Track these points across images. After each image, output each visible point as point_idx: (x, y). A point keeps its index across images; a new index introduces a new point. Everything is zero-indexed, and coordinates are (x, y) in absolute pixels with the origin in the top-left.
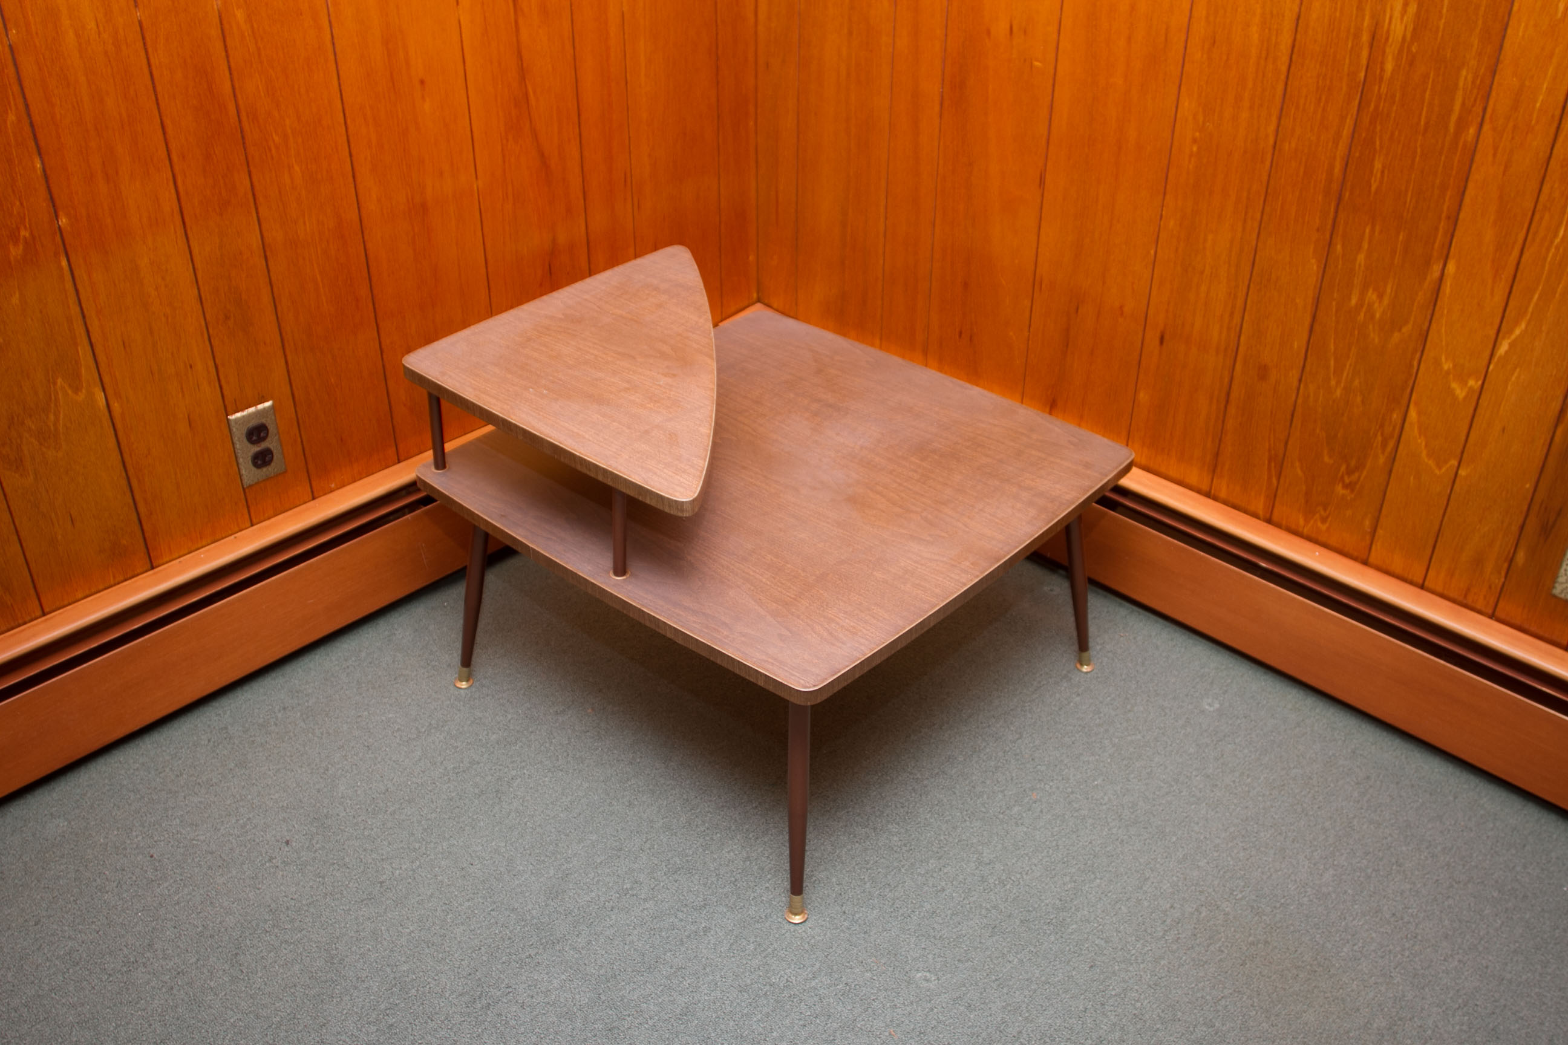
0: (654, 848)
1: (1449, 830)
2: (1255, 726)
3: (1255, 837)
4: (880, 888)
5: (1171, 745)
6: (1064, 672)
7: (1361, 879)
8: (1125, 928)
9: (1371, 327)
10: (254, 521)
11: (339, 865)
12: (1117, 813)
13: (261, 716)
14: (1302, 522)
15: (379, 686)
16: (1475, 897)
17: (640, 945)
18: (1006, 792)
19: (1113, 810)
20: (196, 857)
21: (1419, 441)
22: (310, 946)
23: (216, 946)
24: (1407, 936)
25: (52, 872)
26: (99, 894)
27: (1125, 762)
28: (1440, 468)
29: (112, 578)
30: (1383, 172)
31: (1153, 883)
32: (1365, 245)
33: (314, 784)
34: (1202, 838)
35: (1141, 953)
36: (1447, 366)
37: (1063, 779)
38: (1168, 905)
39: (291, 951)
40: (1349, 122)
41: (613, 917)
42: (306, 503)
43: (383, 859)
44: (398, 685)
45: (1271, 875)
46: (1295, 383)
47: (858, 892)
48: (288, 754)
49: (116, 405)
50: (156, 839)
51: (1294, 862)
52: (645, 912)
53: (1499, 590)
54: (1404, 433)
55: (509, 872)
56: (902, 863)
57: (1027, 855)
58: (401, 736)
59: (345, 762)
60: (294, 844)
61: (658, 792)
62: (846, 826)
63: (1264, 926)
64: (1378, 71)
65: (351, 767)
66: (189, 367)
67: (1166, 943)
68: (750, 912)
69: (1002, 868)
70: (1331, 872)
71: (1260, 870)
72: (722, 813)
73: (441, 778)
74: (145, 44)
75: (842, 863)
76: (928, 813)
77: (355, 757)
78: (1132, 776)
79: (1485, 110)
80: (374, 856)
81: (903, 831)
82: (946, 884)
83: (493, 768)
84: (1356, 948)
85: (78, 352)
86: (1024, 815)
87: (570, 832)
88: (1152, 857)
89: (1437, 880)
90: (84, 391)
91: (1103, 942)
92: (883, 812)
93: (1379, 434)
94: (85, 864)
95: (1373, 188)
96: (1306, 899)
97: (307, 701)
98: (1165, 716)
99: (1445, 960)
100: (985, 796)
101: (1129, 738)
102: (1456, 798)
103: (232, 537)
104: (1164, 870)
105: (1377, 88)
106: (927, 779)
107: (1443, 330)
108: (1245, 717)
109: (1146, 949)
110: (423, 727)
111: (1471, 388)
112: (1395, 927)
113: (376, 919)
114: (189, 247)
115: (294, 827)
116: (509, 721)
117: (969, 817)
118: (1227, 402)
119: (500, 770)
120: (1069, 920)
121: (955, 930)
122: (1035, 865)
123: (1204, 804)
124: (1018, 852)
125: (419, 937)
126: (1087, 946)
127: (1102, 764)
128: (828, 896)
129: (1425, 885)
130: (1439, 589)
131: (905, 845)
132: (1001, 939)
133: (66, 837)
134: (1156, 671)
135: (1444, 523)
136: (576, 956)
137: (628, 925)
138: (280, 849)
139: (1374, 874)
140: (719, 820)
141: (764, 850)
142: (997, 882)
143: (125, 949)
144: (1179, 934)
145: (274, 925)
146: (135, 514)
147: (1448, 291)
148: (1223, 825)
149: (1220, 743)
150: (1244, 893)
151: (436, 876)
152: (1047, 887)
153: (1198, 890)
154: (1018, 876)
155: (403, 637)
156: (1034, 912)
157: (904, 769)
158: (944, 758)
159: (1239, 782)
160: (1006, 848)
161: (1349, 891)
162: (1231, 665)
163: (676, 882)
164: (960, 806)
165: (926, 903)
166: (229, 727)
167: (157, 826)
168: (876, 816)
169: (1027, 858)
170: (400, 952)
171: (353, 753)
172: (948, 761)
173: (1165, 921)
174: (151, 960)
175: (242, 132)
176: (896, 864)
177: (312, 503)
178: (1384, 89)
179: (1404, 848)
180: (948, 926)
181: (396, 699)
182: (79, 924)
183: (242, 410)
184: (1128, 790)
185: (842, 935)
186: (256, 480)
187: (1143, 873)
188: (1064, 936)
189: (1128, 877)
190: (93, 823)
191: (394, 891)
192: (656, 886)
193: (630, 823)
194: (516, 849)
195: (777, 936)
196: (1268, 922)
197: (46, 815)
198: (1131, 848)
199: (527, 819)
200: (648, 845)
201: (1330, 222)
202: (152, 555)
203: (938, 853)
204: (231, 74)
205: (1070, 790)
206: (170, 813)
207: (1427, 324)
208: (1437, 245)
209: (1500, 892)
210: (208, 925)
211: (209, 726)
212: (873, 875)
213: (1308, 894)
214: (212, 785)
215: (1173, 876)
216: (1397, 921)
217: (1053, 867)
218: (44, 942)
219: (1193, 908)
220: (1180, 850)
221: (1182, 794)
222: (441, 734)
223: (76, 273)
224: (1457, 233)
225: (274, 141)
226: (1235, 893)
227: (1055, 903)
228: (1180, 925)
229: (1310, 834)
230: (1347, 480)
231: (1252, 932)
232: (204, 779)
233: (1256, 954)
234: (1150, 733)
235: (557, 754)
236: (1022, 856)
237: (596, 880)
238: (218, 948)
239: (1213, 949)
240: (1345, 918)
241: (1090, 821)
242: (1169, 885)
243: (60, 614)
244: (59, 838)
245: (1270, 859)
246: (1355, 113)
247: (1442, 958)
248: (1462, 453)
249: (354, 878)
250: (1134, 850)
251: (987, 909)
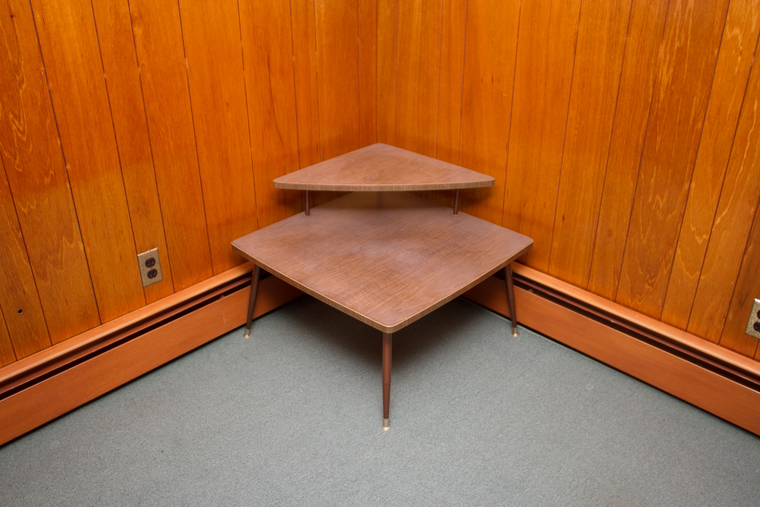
0: (332, 454)
1: (702, 444)
2: (611, 397)
3: (612, 448)
4: (438, 472)
5: (572, 406)
6: (522, 372)
7: (662, 467)
8: (552, 490)
9: (658, 212)
10: (148, 303)
11: (186, 462)
12: (547, 437)
13: (149, 393)
14: (630, 301)
15: (204, 380)
16: (715, 475)
17: (327, 498)
18: (495, 428)
19: (545, 436)
20: (120, 458)
21: (682, 264)
22: (174, 499)
23: (130, 499)
24: (683, 493)
25: (54, 465)
26: (75, 475)
27: (551, 414)
28: (692, 276)
29: (83, 329)
30: (661, 142)
31: (564, 469)
32: (654, 175)
33: (174, 425)
34: (587, 448)
35: (559, 502)
36: (693, 229)
37: (522, 422)
38: (572, 480)
39: (165, 502)
40: (645, 121)
41: (314, 485)
42: (171, 294)
43: (207, 459)
44: (213, 379)
45: (620, 465)
46: (625, 238)
47: (428, 474)
48: (162, 411)
49: (88, 249)
50: (101, 450)
51: (630, 459)
52: (329, 483)
53: (721, 331)
54: (675, 260)
55: (265, 465)
56: (448, 461)
57: (506, 456)
58: (214, 403)
59: (189, 415)
60: (165, 452)
61: (334, 428)
62: (421, 443)
63: (617, 489)
64: (657, 98)
65: (191, 417)
66: (121, 232)
67: (571, 497)
68: (377, 483)
69: (494, 462)
70: (648, 464)
71: (614, 463)
72: (364, 437)
73: (233, 422)
74: (107, 89)
75: (420, 460)
76: (459, 437)
77: (193, 412)
78: (554, 420)
79: (705, 115)
80: (203, 458)
81: (448, 445)
82: (468, 470)
83: (257, 417)
84: (659, 499)
85: (72, 225)
86: (504, 438)
87: (293, 446)
88: (564, 457)
89: (697, 468)
90: (74, 243)
91: (541, 497)
92: (438, 437)
93: (664, 260)
94: (69, 461)
95: (657, 150)
96: (636, 476)
97: (170, 387)
98: (569, 392)
99: (701, 504)
100: (486, 430)
101: (552, 402)
102: (705, 429)
103: (138, 310)
104: (569, 463)
105: (657, 105)
106: (459, 422)
107: (691, 213)
108: (606, 393)
109: (562, 500)
110: (224, 399)
111: (704, 239)
112: (678, 489)
113: (204, 487)
114: (123, 178)
115: (165, 444)
116: (264, 396)
117: (479, 439)
118: (594, 246)
119: (260, 418)
120: (526, 486)
121: (472, 491)
122: (510, 461)
123: (588, 433)
124: (501, 455)
125: (224, 495)
126: (534, 498)
127: (540, 415)
128: (414, 476)
129: (691, 469)
130: (694, 332)
131: (449, 452)
132: (494, 495)
133: (60, 449)
134: (564, 372)
135: (695, 301)
136: (297, 503)
137: (321, 489)
138: (159, 455)
139: (667, 465)
140: (362, 441)
141: (384, 454)
142: (492, 469)
143: (88, 501)
144: (577, 493)
145: (157, 490)
146: (94, 299)
147: (692, 195)
148: (597, 442)
149: (595, 405)
150: (607, 474)
151: (231, 467)
152: (515, 471)
153: (585, 472)
154: (502, 466)
155: (214, 357)
156: (509, 483)
157: (448, 417)
158: (466, 412)
159: (604, 422)
160: (496, 453)
161: (656, 473)
162: (599, 369)
163: (343, 469)
164: (474, 434)
165: (459, 479)
166: (134, 399)
167: (102, 444)
168: (435, 439)
169: (506, 458)
170: (215, 502)
171: (192, 410)
172: (468, 413)
173: (570, 487)
174: (100, 505)
175: (148, 127)
176: (445, 461)
177: (174, 295)
178: (660, 105)
179: (681, 453)
180: (470, 489)
181: (212, 386)
182: (66, 489)
183: (144, 252)
184: (552, 426)
185: (420, 493)
186: (149, 284)
187: (560, 465)
188: (524, 493)
189: (553, 467)
190: (72, 443)
191: (212, 474)
192: (334, 471)
193: (321, 442)
194: (268, 454)
195: (390, 494)
196: (619, 487)
197: (50, 439)
198: (554, 453)
199: (273, 440)
200: (329, 452)
201: (638, 164)
202: (101, 318)
203: (464, 455)
204: (144, 101)
205: (525, 426)
206: (108, 438)
207: (683, 210)
208: (686, 175)
209: (726, 472)
210: (126, 489)
211: (125, 398)
212: (434, 466)
213: (637, 474)
214: (127, 425)
215: (574, 466)
216: (679, 486)
217: (518, 462)
218: (50, 497)
219: (583, 481)
220: (577, 454)
221: (577, 428)
222: (233, 402)
223: (73, 190)
224: (695, 169)
225: (162, 131)
226: (603, 474)
227: (519, 479)
228: (577, 488)
229: (637, 446)
230: (650, 282)
231: (611, 491)
232: (123, 423)
233: (613, 502)
234: (562, 400)
235: (287, 411)
236: (503, 457)
237: (306, 468)
238: (131, 500)
239: (593, 499)
240: (654, 485)
241: (535, 441)
242: (572, 470)
243: (59, 345)
244: (56, 450)
245: (619, 458)
246: (648, 116)
247: (700, 503)
248: (702, 269)
249: (194, 468)
250: (555, 454)
251: (487, 481)
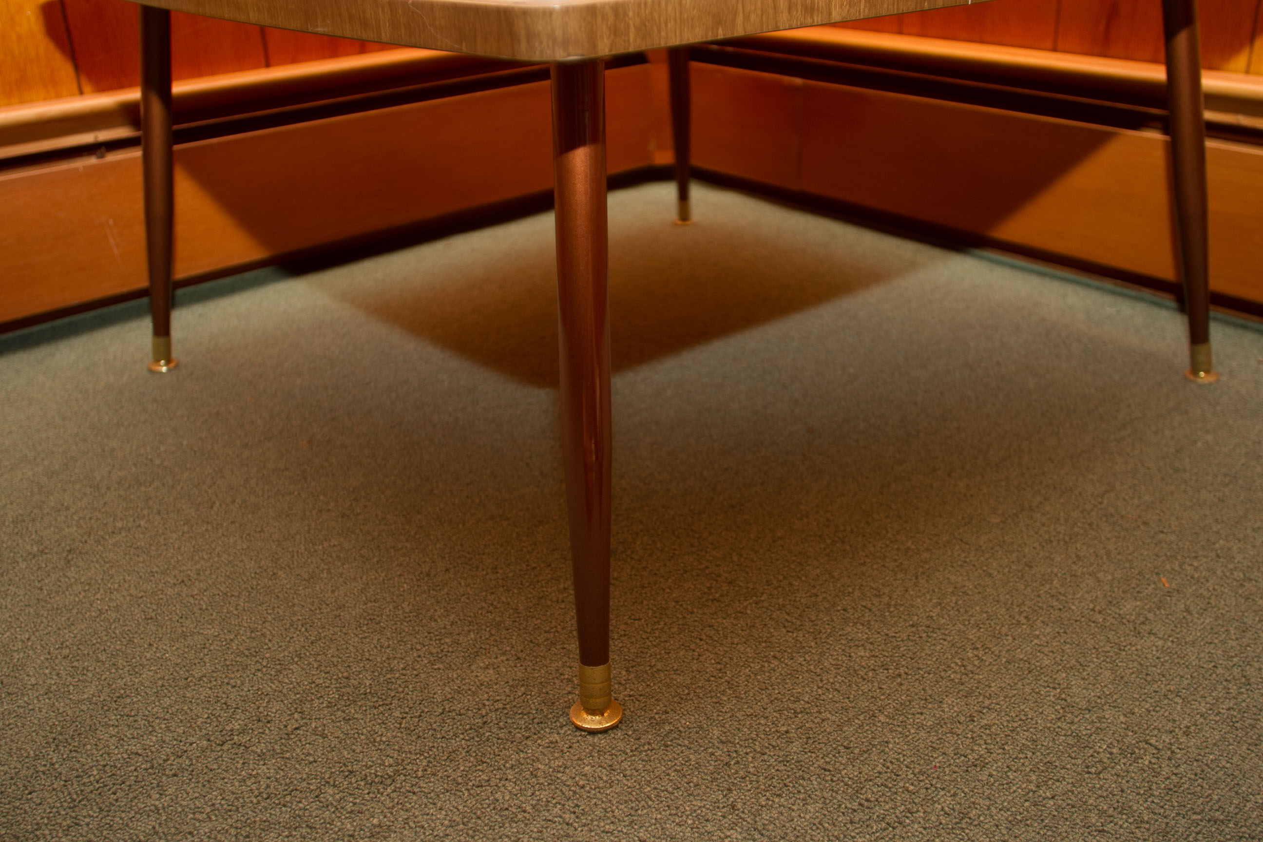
0: (326, 654)
4: (826, 754)
18: (1100, 575)
37: (1219, 557)
41: (171, 790)
47: (772, 761)
56: (879, 703)
57: (1177, 693)
61: (376, 559)
62: (752, 627)
68: (498, 795)
69: (1123, 719)
72: (491, 596)
75: (738, 698)
76: (935, 607)
81: (879, 638)
82: (989, 751)
86: (1150, 615)
87: (171, 620)
92: (834, 604)
100: (1056, 581)
106: (929, 550)
117: (1027, 618)
124: (1154, 687)
128: (698, 765)
131: (885, 666)
140: (482, 608)
142: (1115, 751)
154: (1167, 738)
158: (959, 519)
160: (1121, 678)
164: (1004, 596)
168: (820, 611)
169: (1179, 700)
172: (970, 522)
176: (863, 704)
203: (962, 683)
212: (809, 724)
235: (215, 499)
251: (1101, 813)
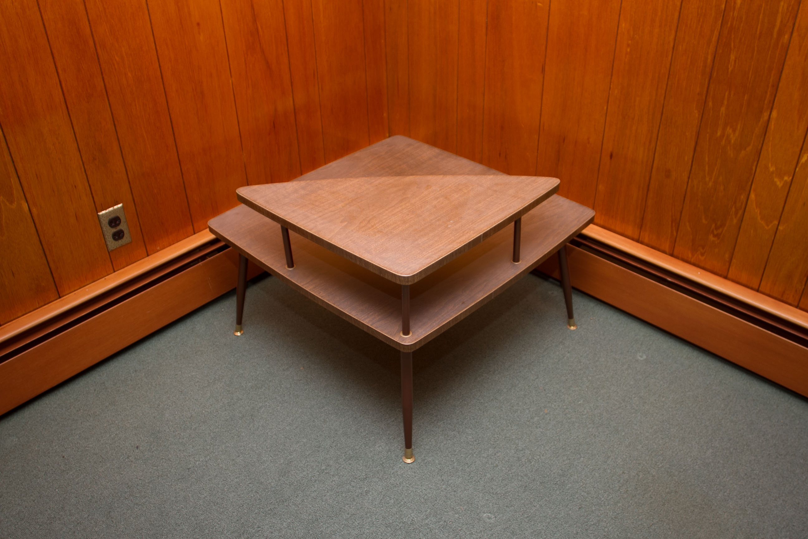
0: (338, 446)
1: (775, 426)
2: (666, 368)
3: (668, 431)
4: (462, 466)
5: (620, 380)
6: (561, 340)
7: (727, 454)
8: (598, 485)
9: (729, 148)
10: (116, 269)
11: (165, 459)
12: (592, 419)
13: (123, 376)
14: (690, 255)
15: (187, 357)
16: (790, 463)
17: (331, 502)
18: (530, 409)
19: (589, 418)
20: (88, 457)
21: (756, 211)
22: (150, 506)
24: (753, 486)
25: (9, 467)
26: (35, 479)
27: (595, 390)
28: (768, 226)
29: (37, 304)
30: (735, 61)
31: (612, 459)
32: (725, 102)
33: (152, 414)
34: (639, 433)
35: (607, 499)
36: (772, 169)
37: (561, 401)
38: (621, 472)
39: (139, 509)
40: (716, 33)
41: (316, 486)
42: (143, 258)
43: (189, 456)
44: (198, 356)
45: (678, 453)
46: (686, 180)
47: (450, 468)
48: (138, 397)
49: (34, 210)
50: (66, 447)
51: (690, 445)
52: (333, 482)
53: (801, 292)
54: (747, 206)
55: (259, 461)
56: (474, 451)
57: (543, 445)
58: (199, 385)
59: (169, 401)
60: (141, 448)
61: (340, 414)
62: (443, 430)
63: (675, 483)
64: (733, 4)
65: (172, 404)
66: (74, 187)
67: (621, 493)
68: (391, 481)
69: (529, 452)
70: (711, 451)
71: (671, 450)
72: (375, 425)
73: (221, 408)
74: (39, 8)
75: (441, 452)
76: (488, 422)
77: (174, 398)
78: (599, 398)
79: (794, 25)
80: (185, 454)
81: (474, 433)
82: (499, 463)
83: (250, 402)
84: (725, 494)
85: (11, 182)
86: (541, 422)
87: (292, 437)
88: (612, 444)
89: (769, 454)
90: (15, 203)
91: (585, 494)
92: (463, 422)
93: (734, 207)
94: (27, 462)
95: (730, 70)
96: (697, 466)
97: (148, 367)
98: (616, 363)
99: (775, 500)
100: (519, 412)
101: (597, 377)
102: (778, 407)
103: (104, 279)
104: (618, 452)
105: (732, 13)
106: (487, 402)
107: (770, 149)
108: (661, 363)
109: (610, 497)
110: (211, 380)
111: (786, 181)
112: (747, 482)
113: (186, 489)
114: (71, 121)
115: (141, 438)
116: (258, 375)
117: (510, 424)
118: (648, 190)
119: (253, 403)
120: (567, 481)
121: (504, 489)
122: (547, 450)
123: (639, 413)
124: (538, 443)
125: (210, 499)
126: (577, 496)
127: (583, 392)
128: (434, 470)
129: (762, 457)
130: (768, 292)
131: (475, 441)
132: (530, 494)
133: (17, 447)
134: (611, 338)
135: (770, 256)
136: (296, 508)
137: (324, 490)
138: (134, 451)
139: (734, 451)
140: (373, 429)
141: (398, 445)
142: (526, 461)
143: (49, 510)
144: (627, 488)
145: (130, 495)
146: (48, 269)
147: (772, 127)
148: (650, 425)
149: (647, 378)
150: (663, 464)
151: (218, 464)
152: (554, 463)
153: (637, 462)
154: (538, 457)
155: (200, 329)
156: (547, 478)
157: (474, 397)
158: (496, 390)
159: (658, 400)
160: (531, 441)
161: (721, 461)
162: (652, 334)
163: (350, 464)
164: (505, 418)
165: (488, 474)
166: (106, 382)
167: (66, 440)
168: (459, 425)
169: (543, 447)
170: (199, 508)
171: (173, 395)
172: (498, 392)
173: (619, 481)
174: (63, 516)
175: (98, 56)
176: (470, 452)
177: (147, 258)
178: (736, 14)
179: (750, 436)
180: (500, 487)
181: (196, 364)
182: (24, 497)
183: (106, 209)
184: (597, 406)
185: (442, 493)
186: (115, 247)
187: (607, 454)
188: (564, 491)
189: (599, 456)
190: (31, 439)
191: (196, 473)
192: (339, 467)
193: (324, 432)
194: (262, 448)
195: (406, 494)
196: (677, 480)
197: (6, 435)
198: (600, 439)
199: (268, 431)
200: (334, 444)
201: (705, 89)
202: (59, 290)
203: (494, 444)
204: (89, 23)
205: (565, 407)
206: (73, 432)
207: (760, 146)
208: (766, 102)
209: (804, 460)
210: (94, 495)
211: (95, 382)
212: (458, 458)
213: (698, 464)
214: (96, 416)
215: (623, 455)
216: (748, 478)
217: (557, 451)
218: (4, 508)
219: (635, 473)
220: (627, 440)
221: (627, 408)
222: (221, 383)
223: (7, 138)
224: (778, 95)
225: (116, 60)
226: (658, 464)
227: (559, 472)
228: (628, 483)
229: (698, 429)
230: (715, 232)
231: (668, 486)
232: (92, 412)
233: (671, 499)
234: (608, 373)
235: (284, 393)
236: (540, 446)
237: (306, 465)
238: (99, 508)
239: (647, 496)
240: (719, 477)
241: (577, 424)
242: (621, 460)
243: (9, 325)
244: (13, 448)
245: (677, 444)
246: (719, 28)
247: (774, 499)
248: (781, 217)
249: (174, 466)
250: (601, 440)
251: (521, 476)
